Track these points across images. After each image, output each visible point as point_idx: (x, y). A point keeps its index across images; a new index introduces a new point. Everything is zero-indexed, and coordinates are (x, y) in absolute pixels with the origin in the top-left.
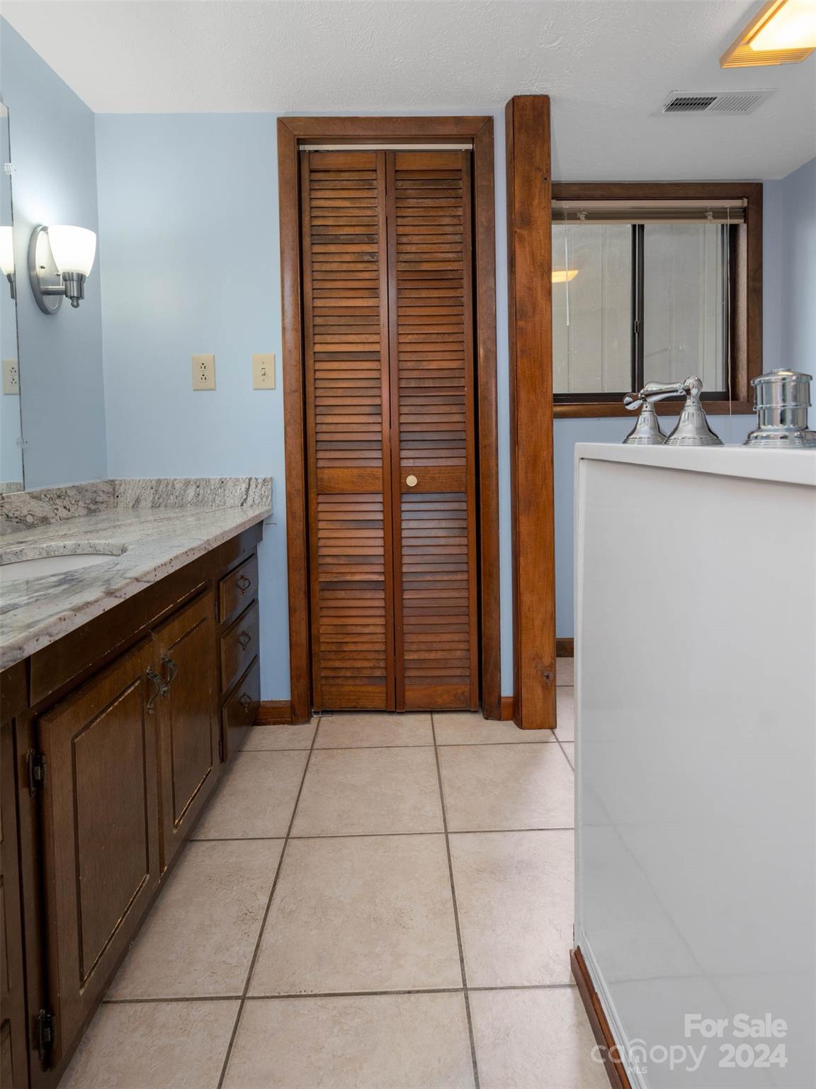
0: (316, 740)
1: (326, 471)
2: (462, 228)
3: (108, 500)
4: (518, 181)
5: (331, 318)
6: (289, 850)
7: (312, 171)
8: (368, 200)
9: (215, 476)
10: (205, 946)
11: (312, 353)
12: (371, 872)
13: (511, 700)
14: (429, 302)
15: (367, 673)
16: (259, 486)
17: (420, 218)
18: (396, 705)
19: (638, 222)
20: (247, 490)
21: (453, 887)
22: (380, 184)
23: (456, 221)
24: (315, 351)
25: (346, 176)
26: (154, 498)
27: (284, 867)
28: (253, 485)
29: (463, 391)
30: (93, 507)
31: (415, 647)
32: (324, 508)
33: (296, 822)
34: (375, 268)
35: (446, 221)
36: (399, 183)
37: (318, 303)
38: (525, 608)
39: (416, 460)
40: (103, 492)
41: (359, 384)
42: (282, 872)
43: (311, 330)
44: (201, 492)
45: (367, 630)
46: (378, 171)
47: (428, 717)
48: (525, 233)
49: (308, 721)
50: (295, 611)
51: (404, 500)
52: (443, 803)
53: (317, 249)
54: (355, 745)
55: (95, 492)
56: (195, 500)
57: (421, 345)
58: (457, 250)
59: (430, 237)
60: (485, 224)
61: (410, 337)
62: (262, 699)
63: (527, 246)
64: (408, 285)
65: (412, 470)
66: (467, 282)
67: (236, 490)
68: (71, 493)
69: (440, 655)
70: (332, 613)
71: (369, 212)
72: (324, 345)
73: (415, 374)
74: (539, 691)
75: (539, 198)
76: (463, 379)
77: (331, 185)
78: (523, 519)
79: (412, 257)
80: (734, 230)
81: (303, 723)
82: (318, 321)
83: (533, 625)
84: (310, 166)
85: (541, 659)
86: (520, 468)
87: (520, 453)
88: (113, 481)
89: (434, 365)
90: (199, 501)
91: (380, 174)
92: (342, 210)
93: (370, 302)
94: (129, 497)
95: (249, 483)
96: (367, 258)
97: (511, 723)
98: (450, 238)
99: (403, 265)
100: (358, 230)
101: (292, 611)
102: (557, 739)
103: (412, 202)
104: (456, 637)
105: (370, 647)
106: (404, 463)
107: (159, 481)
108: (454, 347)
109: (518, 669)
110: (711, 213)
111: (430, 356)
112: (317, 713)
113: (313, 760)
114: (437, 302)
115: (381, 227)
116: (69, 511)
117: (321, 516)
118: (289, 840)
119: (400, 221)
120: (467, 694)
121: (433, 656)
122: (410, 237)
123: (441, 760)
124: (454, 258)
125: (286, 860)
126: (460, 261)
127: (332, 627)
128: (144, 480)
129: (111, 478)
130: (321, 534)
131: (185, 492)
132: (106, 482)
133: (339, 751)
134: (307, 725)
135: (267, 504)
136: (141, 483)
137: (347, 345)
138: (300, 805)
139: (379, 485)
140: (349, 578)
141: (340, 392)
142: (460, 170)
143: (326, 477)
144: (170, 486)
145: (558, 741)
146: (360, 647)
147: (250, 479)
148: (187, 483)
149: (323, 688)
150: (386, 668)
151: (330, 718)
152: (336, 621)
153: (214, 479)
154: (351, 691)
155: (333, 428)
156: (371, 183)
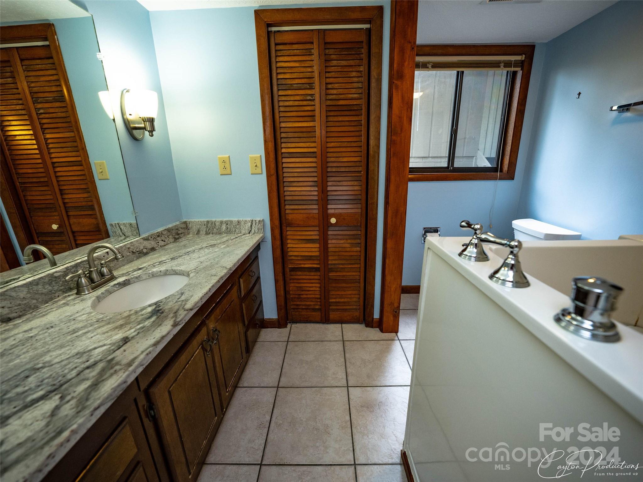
0: (290, 336)
1: (290, 215)
2: (363, 79)
3: (184, 231)
4: (396, 51)
5: (290, 133)
6: (279, 394)
7: (276, 44)
8: (309, 62)
9: (235, 219)
10: (244, 439)
11: (280, 153)
12: (315, 406)
13: (378, 319)
14: (343, 124)
15: (312, 307)
16: (257, 224)
17: (339, 73)
18: (326, 320)
19: (460, 70)
20: (251, 226)
21: (350, 414)
22: (315, 52)
23: (359, 74)
24: (282, 152)
25: (295, 46)
26: (206, 230)
27: (277, 402)
28: (254, 224)
29: (361, 173)
30: (177, 237)
31: (334, 296)
32: (290, 233)
33: (282, 379)
34: (313, 103)
35: (354, 74)
36: (327, 51)
37: (283, 125)
38: (387, 283)
39: (335, 210)
40: (181, 228)
41: (306, 170)
42: (276, 404)
43: (279, 140)
44: (229, 227)
45: (311, 289)
46: (314, 44)
47: (339, 325)
48: (399, 83)
49: (286, 327)
50: (278, 281)
51: (329, 229)
52: (346, 371)
53: (281, 93)
54: (307, 340)
55: (177, 229)
56: (226, 231)
57: (338, 149)
58: (358, 92)
59: (344, 84)
60: (376, 77)
61: (332, 144)
62: (265, 318)
63: (400, 91)
64: (332, 113)
65: (333, 215)
66: (364, 112)
67: (246, 226)
68: (165, 233)
69: (346, 300)
70: (295, 281)
71: (309, 70)
72: (287, 149)
73: (335, 164)
74: (392, 318)
75: (409, 61)
76: (361, 167)
77: (288, 53)
78: (389, 241)
79: (334, 97)
80: (515, 74)
81: (284, 328)
82: (283, 135)
83: (391, 289)
84: (275, 41)
85: (393, 304)
86: (389, 216)
87: (389, 208)
88: (185, 222)
89: (345, 160)
90: (229, 232)
91: (315, 46)
92: (294, 69)
93: (311, 124)
94: (195, 229)
95: (252, 223)
96: (309, 98)
97: (378, 329)
98: (355, 85)
99: (329, 102)
100: (303, 81)
101: (276, 281)
102: (398, 338)
103: (334, 63)
104: (354, 292)
105: (313, 296)
106: (330, 211)
107: (208, 222)
108: (356, 149)
109: (382, 307)
110: (503, 64)
111: (344, 154)
112: (290, 323)
113: (288, 347)
114: (347, 124)
115: (316, 79)
116: (165, 241)
117: (288, 237)
118: (279, 388)
119: (327, 75)
120: (358, 316)
121: (342, 300)
122: (333, 85)
123: (346, 348)
124: (358, 97)
125: (278, 398)
126: (360, 99)
127: (296, 287)
128: (201, 221)
129: (185, 220)
130: (289, 246)
131: (221, 227)
132: (182, 223)
133: (300, 343)
134: (285, 329)
135: (262, 232)
136: (199, 223)
137: (299, 149)
138: (283, 370)
139: (316, 222)
140: (303, 266)
141: (296, 175)
142: (362, 42)
143: (290, 218)
144: (213, 224)
145: (399, 340)
146: (308, 296)
147: (252, 221)
148: (222, 222)
149: (292, 313)
150: (320, 305)
151: (296, 325)
152: (297, 285)
153: (235, 221)
154: (305, 314)
155: (293, 193)
156: (311, 51)
